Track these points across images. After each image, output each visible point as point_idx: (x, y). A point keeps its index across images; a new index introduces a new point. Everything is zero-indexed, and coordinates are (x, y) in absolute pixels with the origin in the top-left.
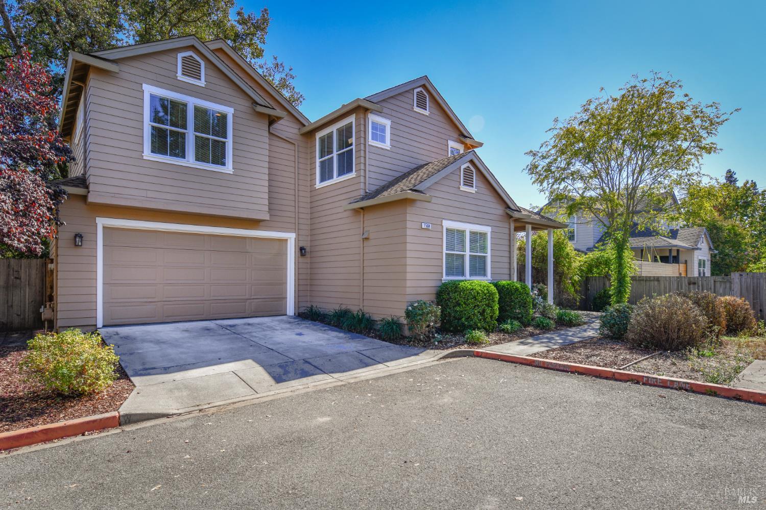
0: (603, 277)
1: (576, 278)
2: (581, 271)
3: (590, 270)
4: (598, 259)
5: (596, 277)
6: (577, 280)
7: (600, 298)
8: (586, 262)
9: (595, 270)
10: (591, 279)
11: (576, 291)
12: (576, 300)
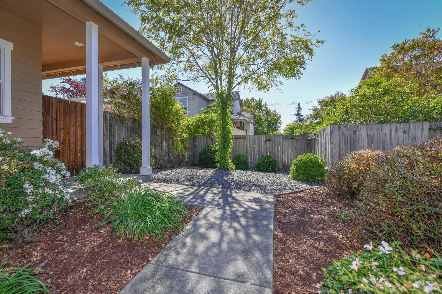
0: (207, 136)
1: (185, 135)
2: (190, 130)
3: (196, 130)
4: (203, 120)
5: (201, 136)
6: (185, 137)
7: (205, 153)
8: (193, 122)
9: (201, 130)
10: (197, 138)
11: (185, 148)
12: (185, 156)
